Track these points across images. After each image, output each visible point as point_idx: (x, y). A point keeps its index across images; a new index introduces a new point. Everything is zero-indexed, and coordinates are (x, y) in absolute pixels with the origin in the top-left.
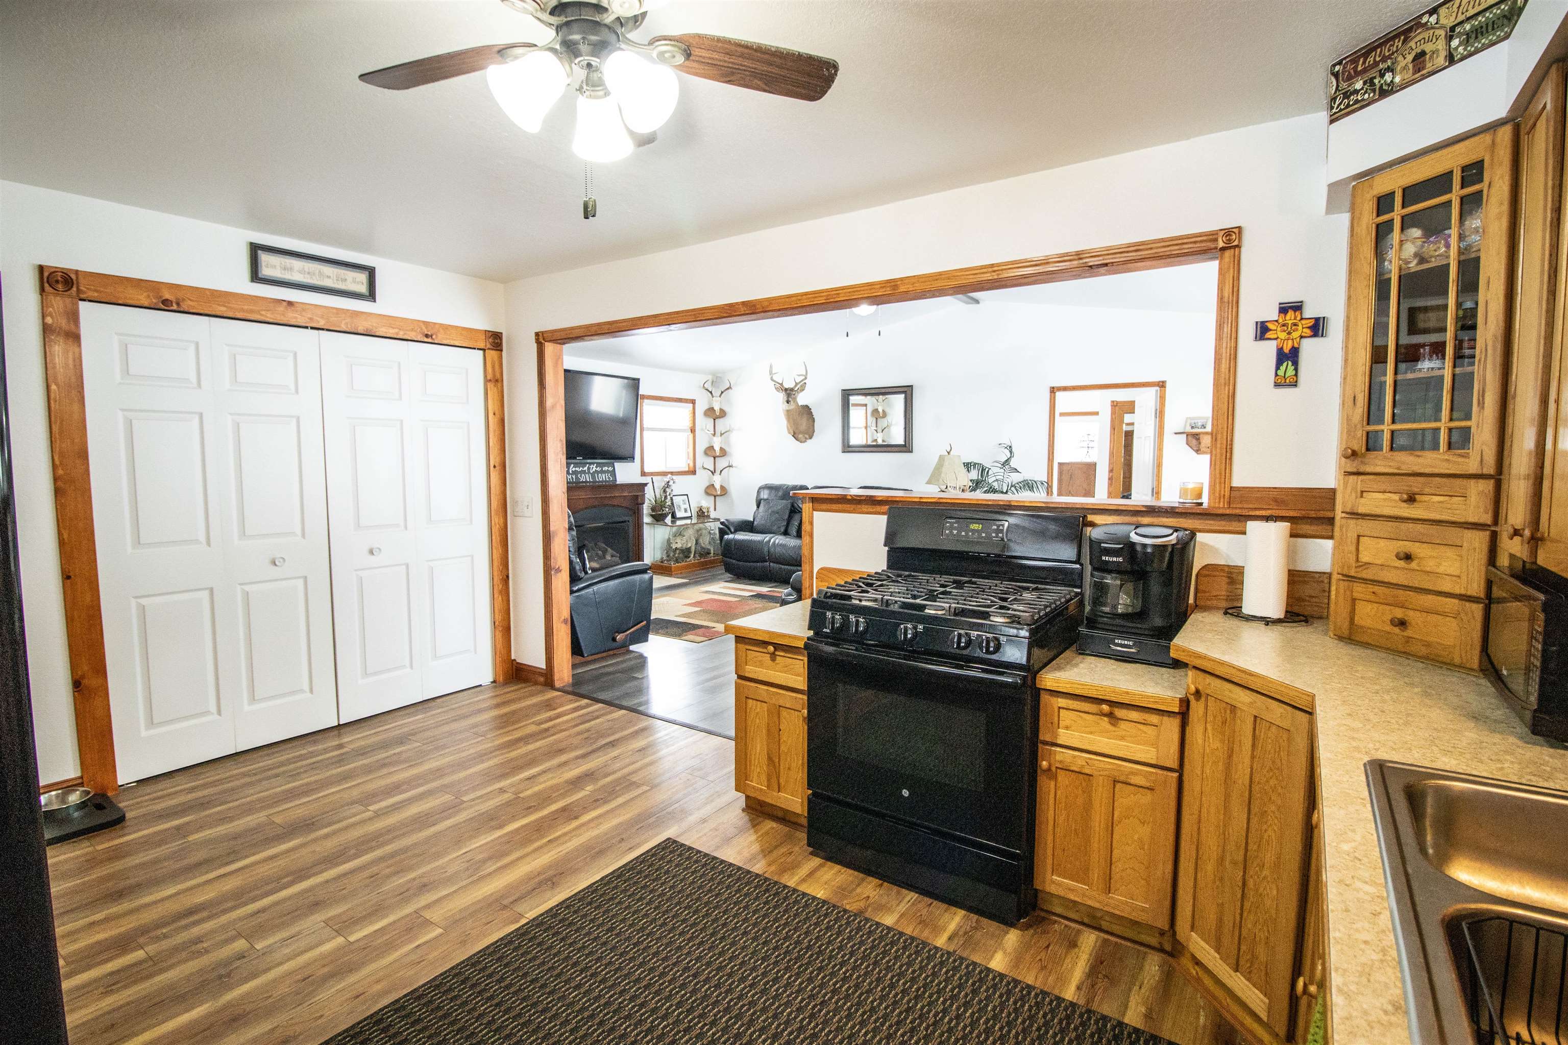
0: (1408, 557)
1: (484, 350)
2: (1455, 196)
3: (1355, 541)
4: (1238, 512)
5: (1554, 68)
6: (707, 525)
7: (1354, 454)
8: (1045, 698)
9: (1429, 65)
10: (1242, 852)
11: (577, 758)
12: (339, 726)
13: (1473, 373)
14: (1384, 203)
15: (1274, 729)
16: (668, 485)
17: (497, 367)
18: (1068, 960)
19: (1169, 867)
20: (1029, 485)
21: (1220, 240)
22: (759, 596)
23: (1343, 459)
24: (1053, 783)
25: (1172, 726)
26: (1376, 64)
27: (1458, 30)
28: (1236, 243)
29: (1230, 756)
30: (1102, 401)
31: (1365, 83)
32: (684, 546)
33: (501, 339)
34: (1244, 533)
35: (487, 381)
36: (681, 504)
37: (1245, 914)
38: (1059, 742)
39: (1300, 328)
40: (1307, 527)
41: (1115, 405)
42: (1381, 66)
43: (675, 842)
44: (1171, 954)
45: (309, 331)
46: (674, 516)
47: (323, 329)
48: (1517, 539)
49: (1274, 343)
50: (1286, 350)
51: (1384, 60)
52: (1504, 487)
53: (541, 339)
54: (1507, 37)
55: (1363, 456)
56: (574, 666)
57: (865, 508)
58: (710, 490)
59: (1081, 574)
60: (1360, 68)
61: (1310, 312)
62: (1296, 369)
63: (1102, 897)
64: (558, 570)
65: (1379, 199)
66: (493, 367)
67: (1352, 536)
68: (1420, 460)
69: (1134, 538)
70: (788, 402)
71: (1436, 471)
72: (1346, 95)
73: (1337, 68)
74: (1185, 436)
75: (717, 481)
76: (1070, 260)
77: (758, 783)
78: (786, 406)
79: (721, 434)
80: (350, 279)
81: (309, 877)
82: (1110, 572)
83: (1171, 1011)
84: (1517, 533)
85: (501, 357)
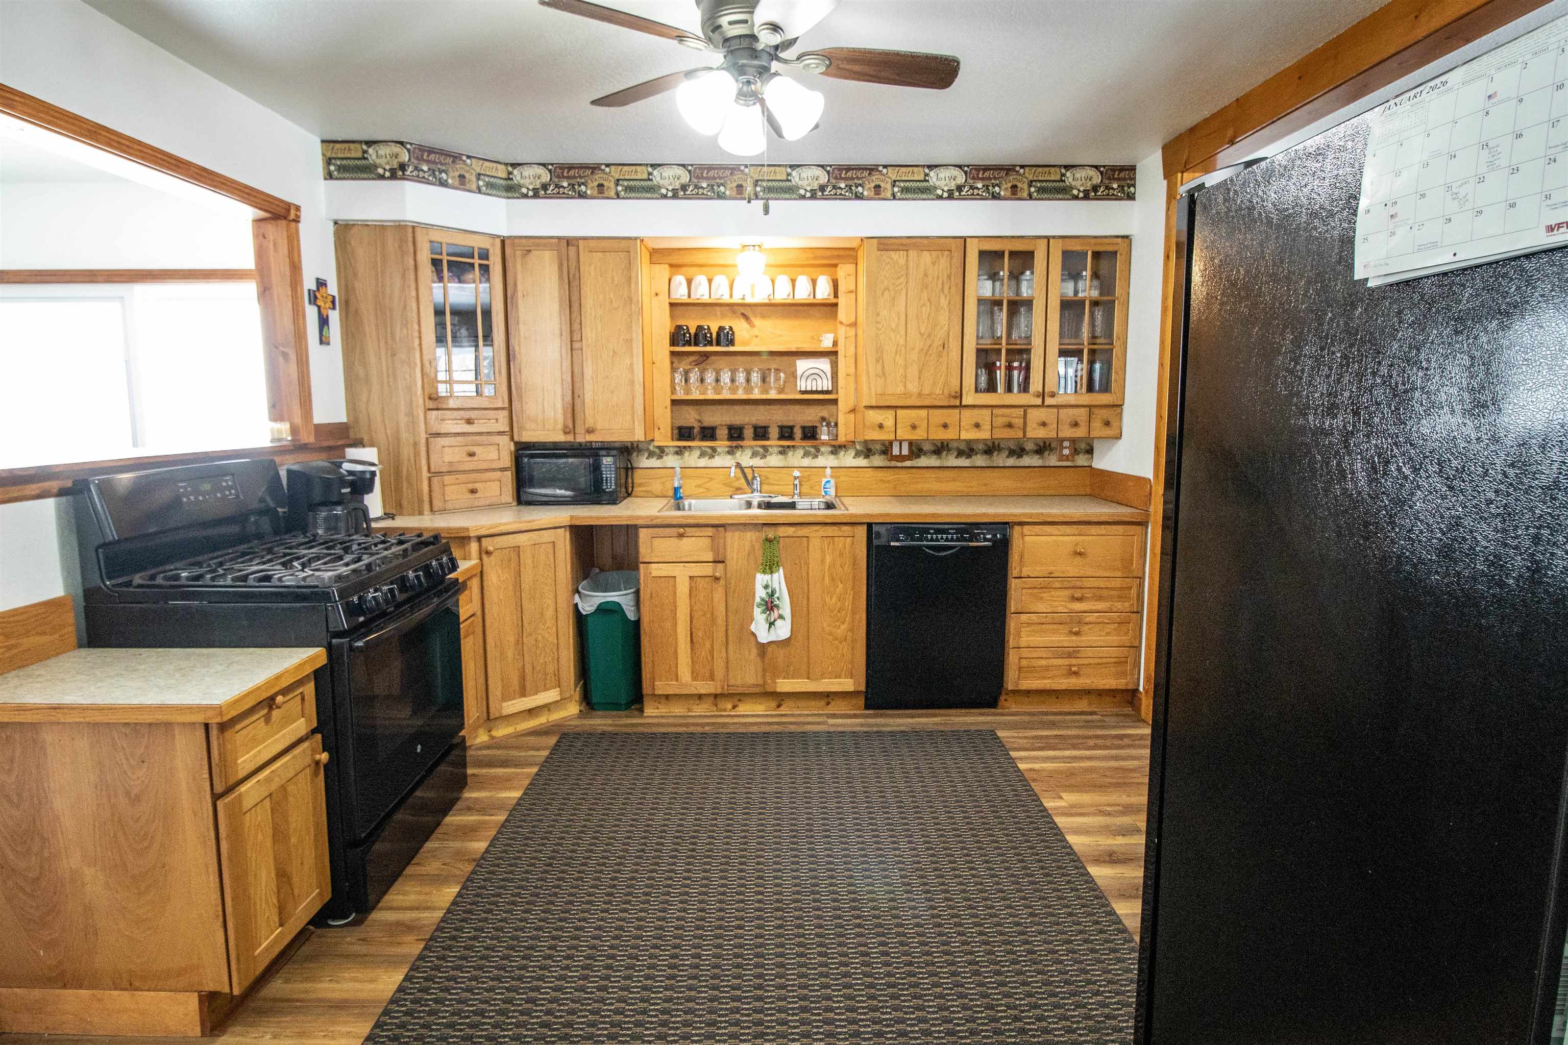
0: (472, 454)
2: (476, 262)
3: (441, 450)
7: (435, 397)
9: (468, 185)
21: (292, 213)
23: (428, 401)
25: (476, 582)
27: (482, 177)
31: (429, 169)
39: (328, 301)
42: (439, 166)
49: (317, 309)
50: (324, 316)
51: (441, 163)
54: (506, 198)
60: (425, 157)
65: (431, 243)
67: (439, 448)
71: (483, 406)
72: (417, 169)
73: (409, 146)
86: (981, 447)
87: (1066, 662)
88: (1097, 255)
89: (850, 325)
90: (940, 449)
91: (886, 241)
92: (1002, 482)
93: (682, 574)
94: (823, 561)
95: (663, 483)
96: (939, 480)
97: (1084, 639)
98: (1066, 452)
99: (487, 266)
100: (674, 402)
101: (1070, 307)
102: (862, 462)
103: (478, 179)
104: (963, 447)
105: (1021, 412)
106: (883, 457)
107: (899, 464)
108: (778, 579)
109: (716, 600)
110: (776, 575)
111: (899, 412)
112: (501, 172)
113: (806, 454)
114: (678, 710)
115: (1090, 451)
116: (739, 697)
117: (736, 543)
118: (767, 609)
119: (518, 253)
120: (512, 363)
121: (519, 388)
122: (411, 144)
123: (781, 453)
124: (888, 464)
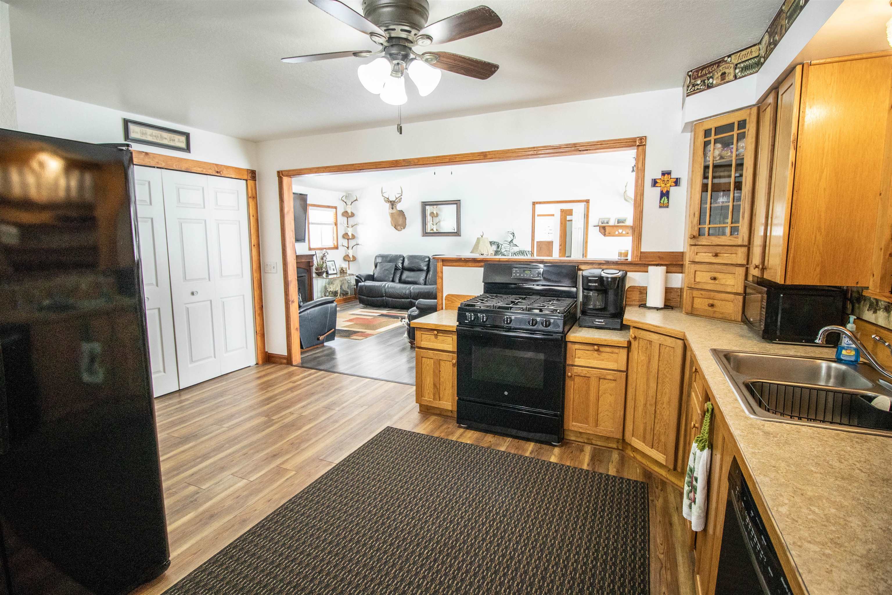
0: (715, 279)
1: (247, 180)
2: (735, 133)
3: (694, 273)
4: (644, 262)
5: (774, 91)
6: (346, 277)
7: (694, 237)
8: (569, 345)
9: (727, 78)
10: (654, 400)
11: (323, 396)
12: (180, 390)
13: (740, 205)
14: (707, 133)
15: (668, 348)
16: (324, 255)
17: (254, 190)
18: (581, 456)
19: (622, 413)
20: (522, 253)
21: (637, 142)
22: (382, 315)
23: (690, 239)
24: (573, 382)
25: (624, 352)
26: (706, 74)
27: (738, 66)
28: (644, 144)
29: (649, 362)
30: (556, 209)
31: (701, 81)
32: (335, 290)
33: (255, 174)
34: (647, 272)
35: (248, 197)
36: (331, 266)
37: (656, 425)
38: (576, 364)
39: (670, 182)
40: (672, 269)
41: (562, 211)
42: (708, 75)
43: (391, 428)
44: (622, 450)
45: (156, 169)
46: (327, 273)
47: (163, 168)
48: (757, 269)
49: (659, 188)
50: (664, 192)
51: (709, 73)
52: (751, 249)
53: (280, 175)
54: (757, 72)
55: (697, 238)
56: (302, 353)
57: (470, 264)
58: (346, 258)
59: (577, 292)
60: (699, 75)
61: (674, 175)
62: (668, 200)
63: (594, 429)
64: (293, 302)
65: (705, 131)
66: (252, 190)
67: (693, 271)
68: (720, 240)
69: (603, 275)
70: (392, 208)
71: (727, 244)
72: (694, 86)
73: (690, 73)
74: (598, 227)
75: (351, 253)
76: (571, 147)
77: (428, 398)
78: (391, 211)
79: (352, 226)
80: (176, 140)
81: (211, 458)
82: (591, 290)
83: (626, 469)
84: (757, 267)
85: (255, 184)
99: (744, 133)
103: (736, 69)
112: (755, 52)
119: (763, 114)
122: (692, 71)
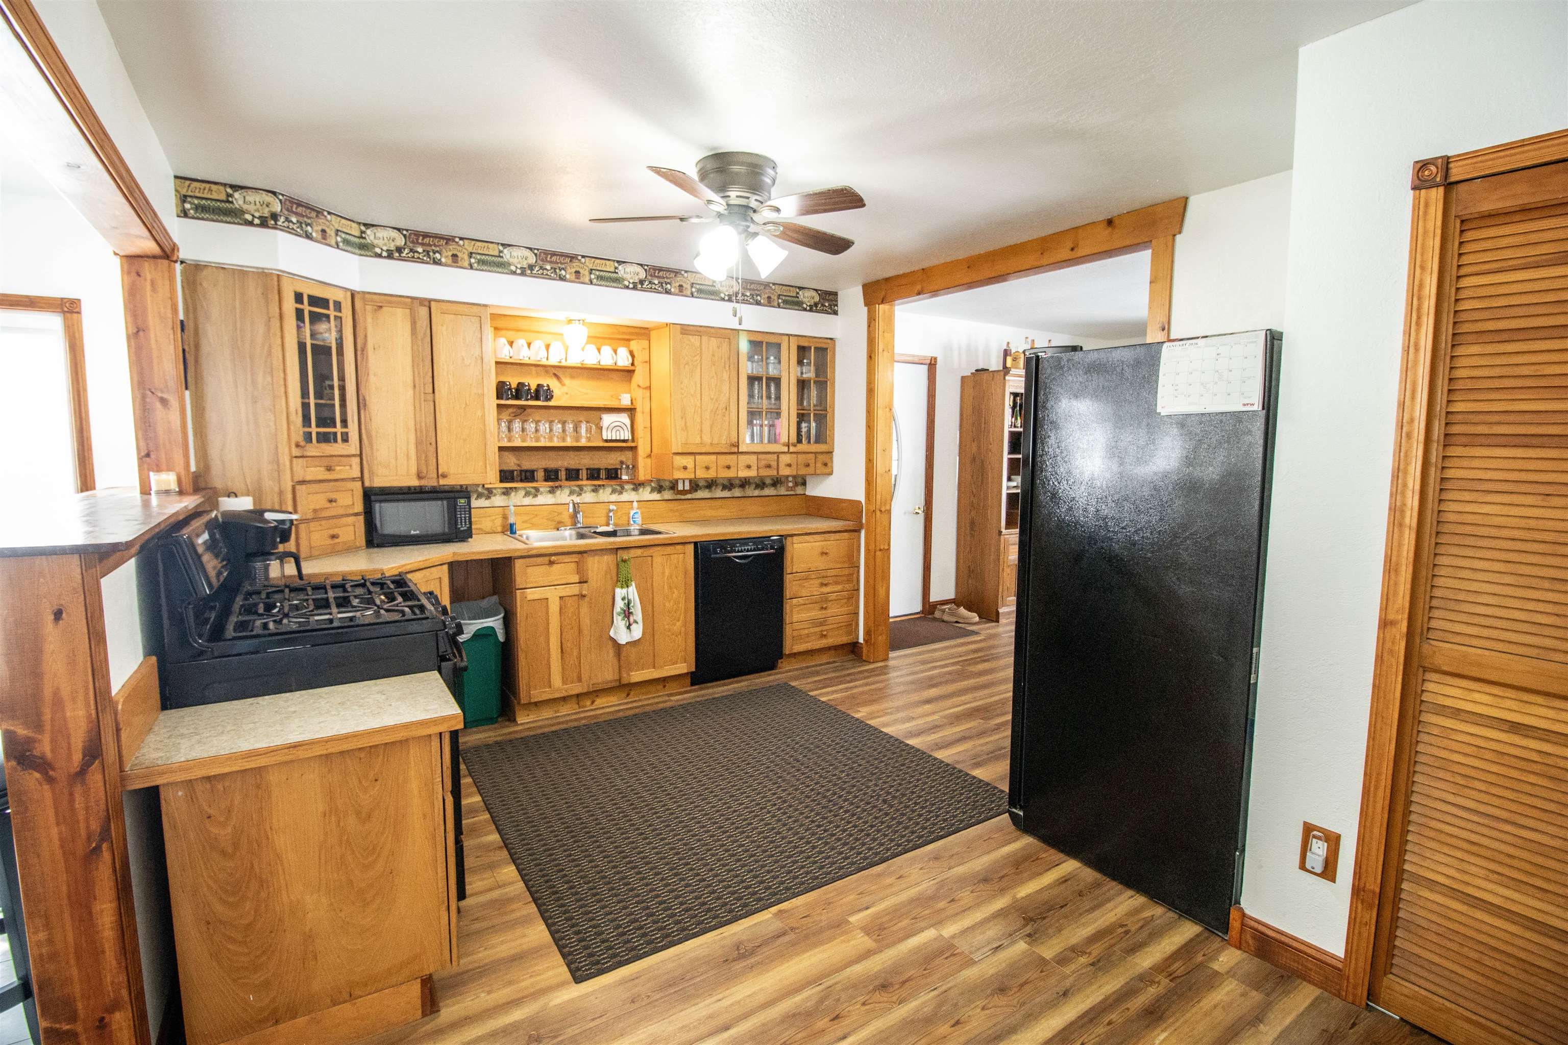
0: (332, 501)
2: (332, 313)
23: (294, 449)
55: (304, 446)
65: (295, 293)
68: (332, 448)
86: (737, 482)
87: (818, 629)
88: (817, 349)
89: (646, 388)
90: (711, 484)
91: (685, 327)
92: (753, 508)
93: (553, 595)
94: (663, 573)
95: (493, 521)
96: (711, 508)
97: (830, 612)
98: (791, 484)
99: (341, 318)
100: (501, 449)
101: (802, 384)
102: (656, 496)
103: (337, 235)
104: (726, 482)
105: (775, 456)
106: (672, 491)
107: (683, 497)
108: (632, 592)
109: (582, 615)
110: (630, 589)
111: (698, 457)
112: (355, 230)
113: (613, 491)
114: (547, 714)
115: (804, 484)
116: (595, 693)
117: (596, 565)
118: (625, 616)
119: (369, 308)
120: (362, 412)
121: (369, 436)
122: (283, 195)
123: (593, 491)
124: (676, 497)
